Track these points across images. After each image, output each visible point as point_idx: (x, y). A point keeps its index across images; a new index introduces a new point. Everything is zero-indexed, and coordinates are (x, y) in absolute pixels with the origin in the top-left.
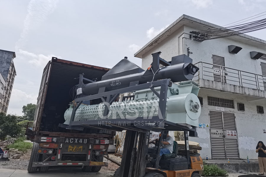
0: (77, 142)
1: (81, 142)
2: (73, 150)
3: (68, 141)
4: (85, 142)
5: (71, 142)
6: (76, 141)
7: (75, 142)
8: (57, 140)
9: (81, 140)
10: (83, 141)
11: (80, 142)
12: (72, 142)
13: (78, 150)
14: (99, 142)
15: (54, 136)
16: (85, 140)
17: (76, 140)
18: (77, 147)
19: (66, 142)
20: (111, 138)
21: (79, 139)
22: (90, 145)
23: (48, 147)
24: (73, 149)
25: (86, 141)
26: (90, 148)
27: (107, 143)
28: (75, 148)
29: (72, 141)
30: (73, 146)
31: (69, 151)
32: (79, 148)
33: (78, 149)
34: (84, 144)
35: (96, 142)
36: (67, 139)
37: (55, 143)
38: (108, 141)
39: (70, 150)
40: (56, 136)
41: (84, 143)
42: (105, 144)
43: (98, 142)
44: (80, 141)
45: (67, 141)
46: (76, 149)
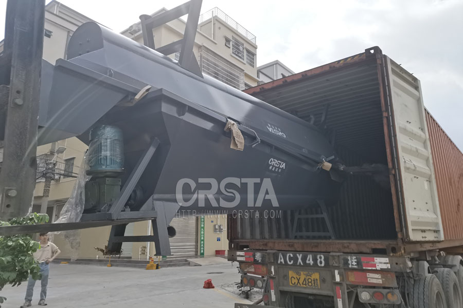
0: (302, 264)
1: (312, 262)
2: (298, 282)
3: (282, 260)
5: (290, 262)
6: (300, 260)
7: (298, 264)
8: (263, 257)
9: (310, 257)
10: (315, 260)
11: (307, 262)
13: (310, 284)
14: (358, 263)
15: (258, 248)
16: (321, 258)
17: (300, 257)
18: (307, 275)
19: (279, 262)
21: (305, 253)
22: (336, 272)
26: (338, 279)
27: (385, 266)
28: (303, 277)
29: (290, 259)
30: (298, 274)
31: (291, 285)
32: (313, 279)
33: (310, 280)
34: (319, 267)
35: (350, 262)
36: (281, 256)
37: (261, 264)
38: (386, 260)
39: (293, 283)
40: (261, 248)
41: (319, 264)
42: (378, 268)
43: (354, 263)
44: (309, 260)
46: (305, 279)
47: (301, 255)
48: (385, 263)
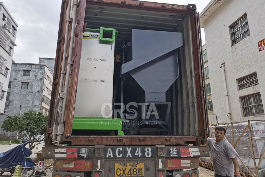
0: (131, 156)
1: (140, 154)
2: (124, 173)
3: (111, 155)
4: (148, 154)
5: (119, 155)
6: (129, 153)
7: (127, 156)
8: (89, 153)
9: (139, 150)
10: (143, 152)
11: (136, 154)
12: (121, 155)
13: (135, 173)
14: (178, 153)
15: (83, 144)
16: (148, 150)
17: (129, 150)
18: (132, 166)
19: (107, 156)
20: (202, 144)
21: (134, 147)
22: (160, 161)
23: (72, 168)
24: (124, 171)
25: (149, 152)
26: (161, 166)
27: (196, 154)
28: (128, 168)
29: (120, 152)
30: (125, 165)
31: (117, 176)
32: (138, 169)
33: (135, 170)
34: (146, 158)
35: (172, 152)
36: (110, 150)
37: (86, 159)
38: (197, 149)
39: (119, 174)
40: (86, 144)
41: (147, 156)
42: (192, 155)
43: (175, 153)
44: (138, 153)
45: (110, 153)
46: (130, 170)
47: (130, 149)
48: (196, 152)
